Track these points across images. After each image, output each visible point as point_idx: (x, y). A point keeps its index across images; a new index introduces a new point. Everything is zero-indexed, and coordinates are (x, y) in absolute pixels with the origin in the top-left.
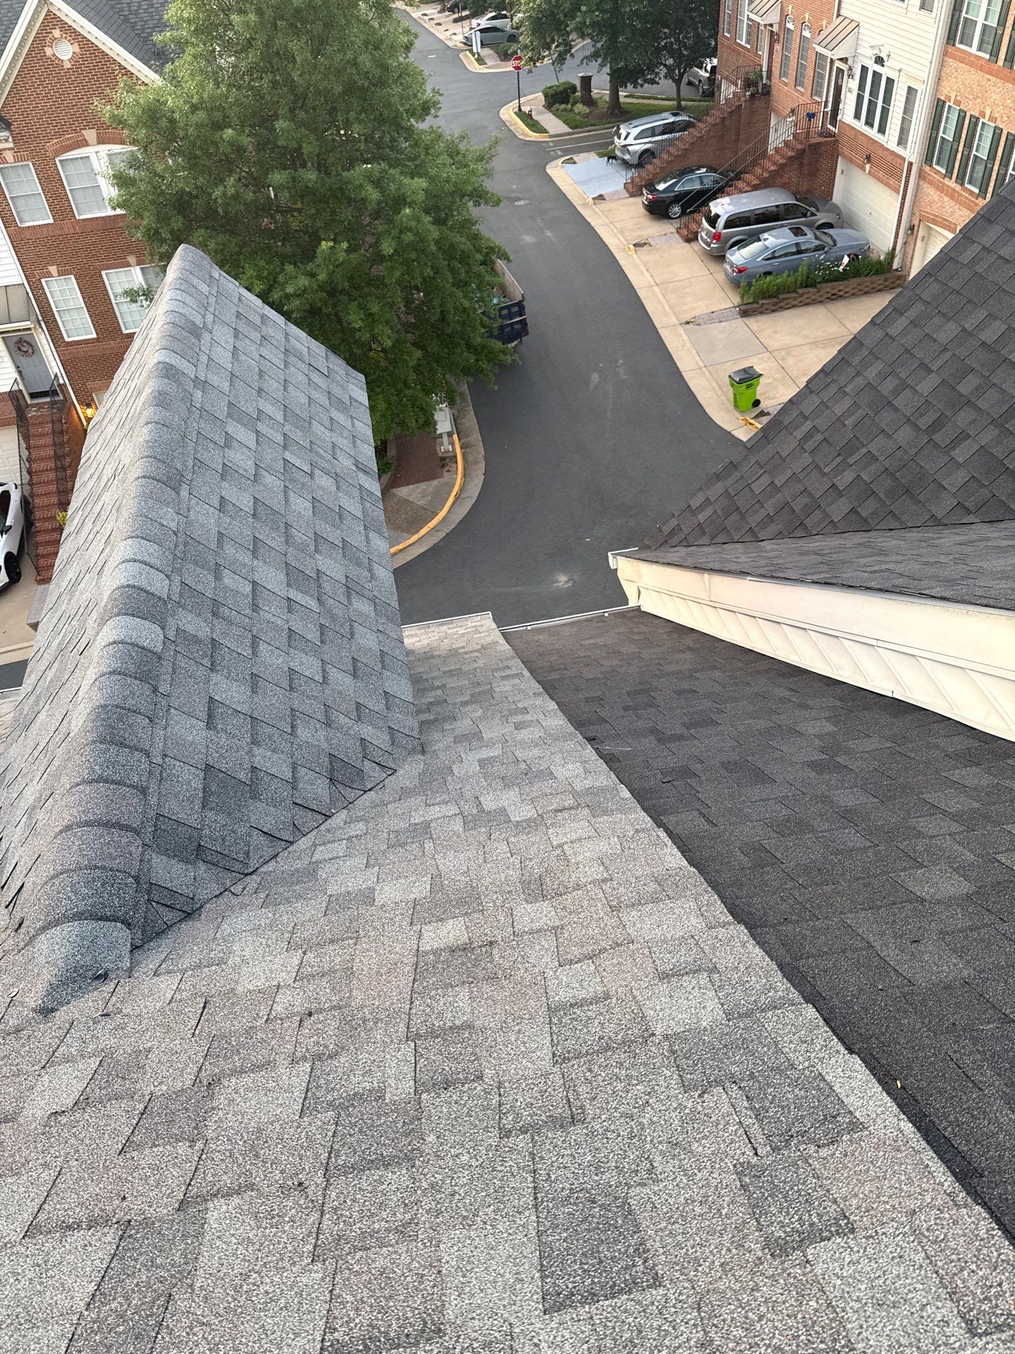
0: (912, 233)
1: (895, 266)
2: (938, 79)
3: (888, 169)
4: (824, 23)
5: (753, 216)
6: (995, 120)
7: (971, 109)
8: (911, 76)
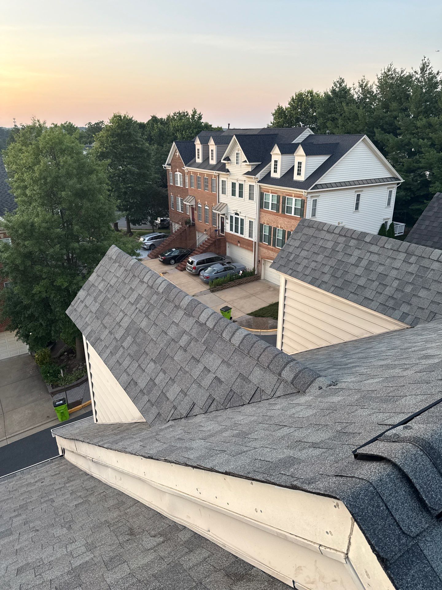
0: (260, 263)
1: (256, 273)
2: (259, 218)
3: (247, 245)
4: (214, 204)
5: (205, 261)
6: (282, 228)
7: (273, 225)
8: (249, 218)
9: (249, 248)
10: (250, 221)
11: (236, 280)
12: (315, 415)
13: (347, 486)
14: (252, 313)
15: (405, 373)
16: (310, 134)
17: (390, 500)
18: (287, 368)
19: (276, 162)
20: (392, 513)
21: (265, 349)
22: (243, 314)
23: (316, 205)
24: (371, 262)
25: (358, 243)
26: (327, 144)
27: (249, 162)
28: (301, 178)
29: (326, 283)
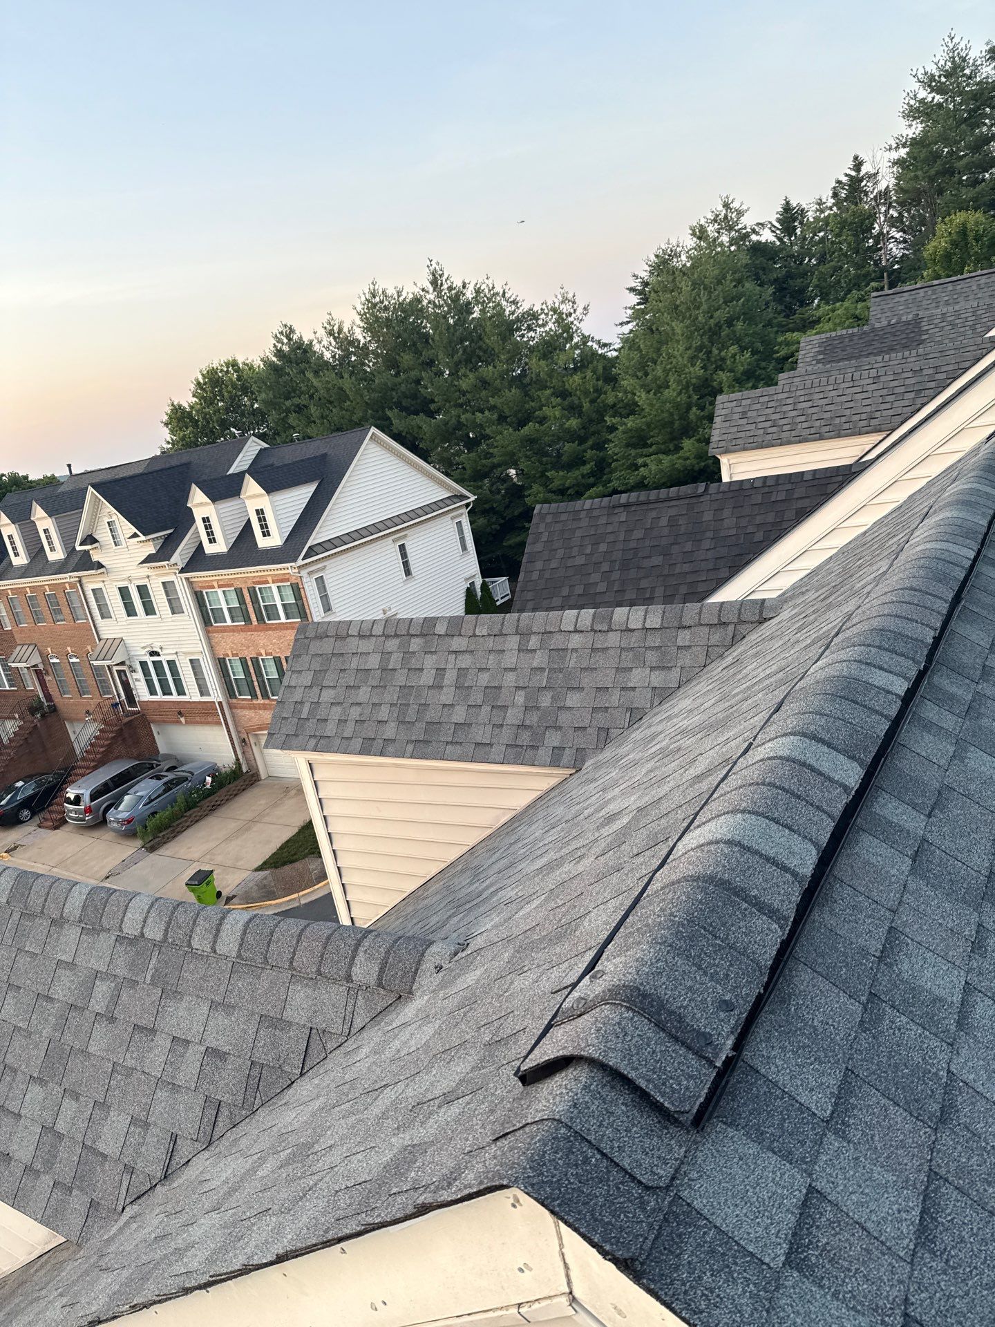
0: (245, 744)
1: (244, 769)
2: (211, 647)
3: (203, 714)
4: (89, 648)
5: (110, 784)
6: (271, 654)
7: (249, 654)
8: (186, 654)
9: (210, 719)
10: (191, 661)
11: (203, 802)
12: (438, 1033)
13: (518, 1150)
14: (265, 863)
15: (580, 868)
16: (259, 448)
17: (603, 1136)
18: (361, 957)
19: (206, 520)
20: (615, 1159)
21: (300, 936)
22: (245, 875)
23: (324, 587)
24: (462, 672)
25: (426, 642)
26: (302, 461)
27: (144, 535)
28: (276, 540)
29: (393, 741)
